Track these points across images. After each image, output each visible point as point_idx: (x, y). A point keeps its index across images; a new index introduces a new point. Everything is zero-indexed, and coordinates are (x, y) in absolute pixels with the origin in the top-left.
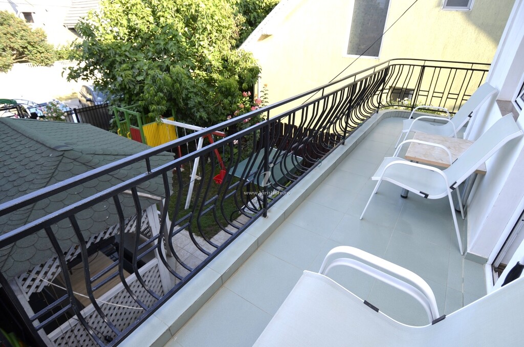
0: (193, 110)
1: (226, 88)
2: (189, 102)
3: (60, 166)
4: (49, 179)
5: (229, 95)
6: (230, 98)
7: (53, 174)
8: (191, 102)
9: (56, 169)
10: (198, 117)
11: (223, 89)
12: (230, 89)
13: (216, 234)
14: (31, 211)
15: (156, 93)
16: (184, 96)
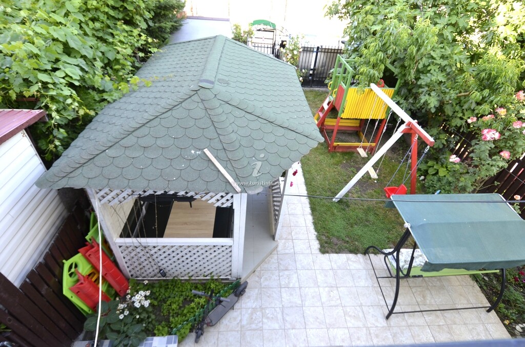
0: (421, 90)
1: (490, 74)
2: (422, 77)
3: (187, 101)
4: (168, 110)
5: (490, 87)
6: (486, 92)
7: (174, 107)
8: (425, 78)
9: (181, 103)
10: (422, 101)
11: (483, 75)
12: (496, 78)
13: (337, 253)
14: (129, 135)
15: (377, 51)
16: (420, 66)
